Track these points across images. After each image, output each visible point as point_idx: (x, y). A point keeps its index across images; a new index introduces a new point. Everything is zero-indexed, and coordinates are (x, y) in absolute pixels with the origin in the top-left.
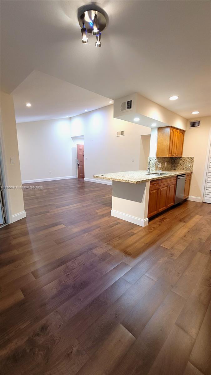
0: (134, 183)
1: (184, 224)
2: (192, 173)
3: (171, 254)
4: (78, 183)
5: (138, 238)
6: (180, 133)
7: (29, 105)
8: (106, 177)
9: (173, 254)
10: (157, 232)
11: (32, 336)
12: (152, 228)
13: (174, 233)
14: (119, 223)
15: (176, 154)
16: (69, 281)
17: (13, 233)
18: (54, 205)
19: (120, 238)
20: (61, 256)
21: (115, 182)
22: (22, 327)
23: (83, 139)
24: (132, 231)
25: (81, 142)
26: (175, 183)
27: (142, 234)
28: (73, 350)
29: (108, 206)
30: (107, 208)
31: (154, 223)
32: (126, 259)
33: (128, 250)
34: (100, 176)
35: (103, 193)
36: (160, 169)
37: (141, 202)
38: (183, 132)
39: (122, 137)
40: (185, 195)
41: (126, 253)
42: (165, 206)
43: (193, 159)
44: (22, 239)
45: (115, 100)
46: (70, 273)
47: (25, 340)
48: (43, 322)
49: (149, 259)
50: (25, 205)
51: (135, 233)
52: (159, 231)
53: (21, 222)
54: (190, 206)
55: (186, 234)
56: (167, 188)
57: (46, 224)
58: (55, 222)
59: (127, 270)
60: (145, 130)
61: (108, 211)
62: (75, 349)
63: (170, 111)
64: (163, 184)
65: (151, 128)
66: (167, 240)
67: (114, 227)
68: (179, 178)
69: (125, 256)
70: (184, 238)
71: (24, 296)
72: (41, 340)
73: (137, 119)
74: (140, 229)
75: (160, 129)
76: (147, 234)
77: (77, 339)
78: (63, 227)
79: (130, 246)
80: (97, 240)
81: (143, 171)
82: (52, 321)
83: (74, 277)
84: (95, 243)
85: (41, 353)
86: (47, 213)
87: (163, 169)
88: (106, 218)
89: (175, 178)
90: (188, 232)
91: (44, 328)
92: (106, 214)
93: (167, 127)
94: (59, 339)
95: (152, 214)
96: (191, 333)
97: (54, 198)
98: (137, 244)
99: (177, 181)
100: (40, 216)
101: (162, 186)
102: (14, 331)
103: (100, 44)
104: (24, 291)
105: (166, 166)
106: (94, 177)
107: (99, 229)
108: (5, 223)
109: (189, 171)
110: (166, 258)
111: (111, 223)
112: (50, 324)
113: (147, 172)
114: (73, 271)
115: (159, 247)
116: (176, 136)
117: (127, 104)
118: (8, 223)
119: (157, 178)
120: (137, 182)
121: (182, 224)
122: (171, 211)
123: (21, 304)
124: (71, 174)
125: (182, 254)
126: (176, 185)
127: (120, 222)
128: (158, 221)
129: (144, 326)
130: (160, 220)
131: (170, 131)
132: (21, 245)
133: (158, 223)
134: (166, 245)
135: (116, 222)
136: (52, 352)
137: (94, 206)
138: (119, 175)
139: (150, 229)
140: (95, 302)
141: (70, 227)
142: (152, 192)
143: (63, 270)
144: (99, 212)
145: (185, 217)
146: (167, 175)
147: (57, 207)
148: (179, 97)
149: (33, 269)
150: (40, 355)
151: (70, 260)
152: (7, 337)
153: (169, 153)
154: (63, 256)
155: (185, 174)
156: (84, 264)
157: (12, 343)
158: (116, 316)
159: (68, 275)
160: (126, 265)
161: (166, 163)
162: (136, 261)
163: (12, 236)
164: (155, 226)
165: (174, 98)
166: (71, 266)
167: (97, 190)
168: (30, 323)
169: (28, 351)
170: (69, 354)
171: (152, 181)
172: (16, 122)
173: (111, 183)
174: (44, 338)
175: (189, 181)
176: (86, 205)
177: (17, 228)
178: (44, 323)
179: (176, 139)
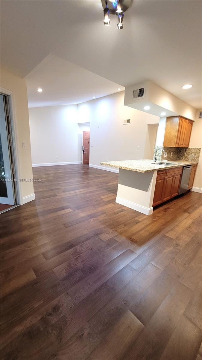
0: (142, 172)
1: (189, 214)
2: (197, 164)
3: (176, 244)
4: (83, 169)
5: (143, 226)
6: (188, 123)
7: (40, 90)
8: (113, 164)
9: (179, 244)
10: (161, 221)
11: (46, 316)
12: (157, 217)
13: (179, 223)
14: (123, 210)
15: (183, 144)
16: (78, 264)
17: (24, 214)
18: (61, 189)
19: (125, 225)
20: (69, 240)
21: (121, 170)
22: (36, 306)
23: (90, 125)
24: (137, 218)
25: (87, 129)
26: (181, 173)
27: (147, 222)
28: (84, 332)
29: (112, 193)
30: (112, 194)
31: (158, 212)
32: (132, 246)
33: (134, 237)
34: (107, 163)
35: (107, 180)
36: (166, 159)
37: (147, 191)
38: (191, 122)
39: (129, 125)
40: (189, 186)
41: (132, 240)
42: (170, 196)
43: (199, 150)
44: (32, 221)
45: (127, 87)
46: (79, 257)
47: (39, 318)
48: (54, 302)
49: (155, 248)
50: (35, 188)
51: (140, 221)
52: (163, 221)
53: (30, 204)
54: (193, 197)
55: (190, 225)
56: (173, 178)
57: (54, 207)
58: (62, 206)
59: (134, 257)
60: (153, 119)
61: (112, 198)
62: (86, 332)
63: (181, 100)
64: (170, 174)
65: (159, 117)
66: (172, 230)
67: (119, 214)
68: (185, 169)
69: (131, 243)
70: (189, 229)
71: (37, 276)
72: (54, 320)
73: (147, 108)
74: (145, 217)
75: (168, 118)
76: (152, 223)
77: (88, 322)
78: (70, 211)
79: (135, 234)
80: (103, 226)
81: (148, 160)
82: (63, 302)
83: (83, 261)
84: (102, 229)
85: (55, 332)
86: (55, 196)
87: (169, 159)
88: (111, 205)
89: (181, 169)
90: (193, 223)
91: (56, 309)
92: (111, 200)
93: (176, 116)
94: (70, 320)
95: (156, 203)
96: (200, 326)
97: (60, 182)
98: (142, 232)
99: (182, 172)
100: (49, 199)
101: (168, 176)
102: (28, 309)
103: (121, 26)
104: (36, 271)
105: (171, 156)
106: (101, 164)
107: (104, 215)
108: (16, 204)
109: (195, 162)
110: (172, 248)
111: (117, 210)
112: (62, 305)
113: (153, 161)
114: (81, 254)
115: (164, 236)
116: (185, 126)
117: (139, 91)
118: (18, 205)
119: (164, 168)
120: (145, 171)
121: (186, 214)
122: (175, 200)
123: (33, 284)
124: (76, 160)
125: (187, 245)
126: (181, 175)
127: (125, 209)
128: (162, 211)
129: (152, 314)
130: (164, 209)
131: (180, 120)
132: (31, 226)
133: (163, 212)
134: (171, 235)
135: (121, 209)
136: (65, 332)
137: (99, 192)
138: (125, 164)
139: (155, 218)
140: (103, 287)
141: (77, 211)
142: (159, 181)
143: (71, 254)
144: (104, 199)
145: (189, 208)
146: (174, 166)
147: (64, 192)
148: (193, 85)
149: (43, 250)
150: (53, 335)
151: (78, 244)
152: (22, 315)
153: (177, 144)
154: (72, 239)
155: (191, 165)
156: (92, 249)
157: (27, 320)
158: (125, 302)
159: (77, 258)
160: (132, 252)
161: (172, 153)
162: (142, 249)
163: (23, 217)
164: (159, 215)
165: (187, 87)
166: (79, 250)
167: (102, 177)
168: (43, 303)
169: (42, 329)
170: (80, 336)
171: (160, 171)
172: (29, 107)
173: (117, 171)
174: (56, 318)
175: (194, 172)
176: (92, 190)
177: (27, 209)
178: (56, 304)
179: (184, 129)
